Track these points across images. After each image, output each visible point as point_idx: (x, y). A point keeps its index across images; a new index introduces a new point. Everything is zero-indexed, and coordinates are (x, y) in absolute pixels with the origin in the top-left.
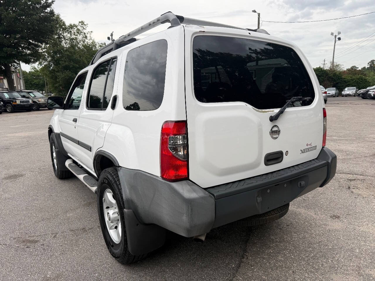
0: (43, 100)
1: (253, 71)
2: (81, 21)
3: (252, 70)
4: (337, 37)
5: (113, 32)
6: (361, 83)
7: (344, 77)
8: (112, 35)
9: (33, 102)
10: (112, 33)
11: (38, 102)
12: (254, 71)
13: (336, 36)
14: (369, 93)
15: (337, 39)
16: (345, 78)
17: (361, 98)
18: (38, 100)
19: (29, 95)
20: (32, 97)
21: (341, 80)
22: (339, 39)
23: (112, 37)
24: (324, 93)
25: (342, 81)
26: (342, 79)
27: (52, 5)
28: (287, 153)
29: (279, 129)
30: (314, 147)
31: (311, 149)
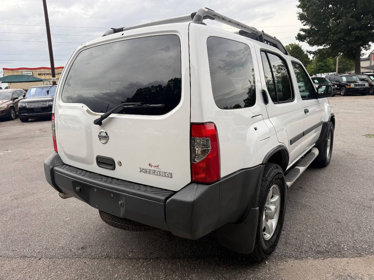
9: (369, 86)
19: (369, 78)
28: (120, 164)
29: (107, 134)
30: (166, 174)
31: (160, 174)
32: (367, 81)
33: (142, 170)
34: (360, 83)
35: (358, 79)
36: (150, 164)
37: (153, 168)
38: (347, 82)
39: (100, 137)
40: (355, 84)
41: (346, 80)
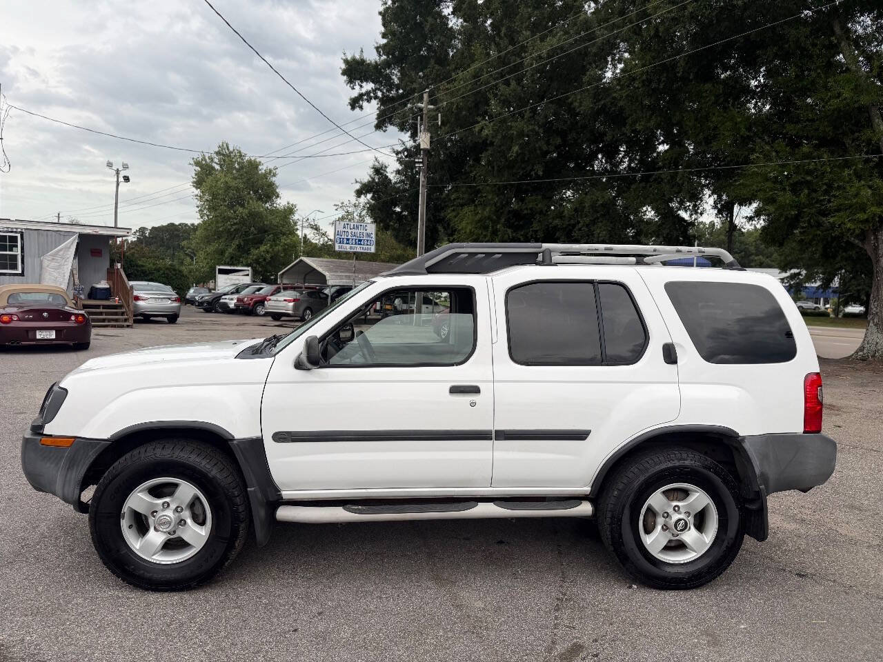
1: (16, 235)
3: (16, 232)
4: (122, 174)
6: (174, 277)
7: (142, 264)
12: (19, 235)
13: (118, 172)
14: (222, 301)
15: (121, 179)
16: (143, 266)
17: (202, 310)
21: (135, 268)
22: (127, 179)
24: (175, 300)
25: (138, 271)
26: (137, 266)
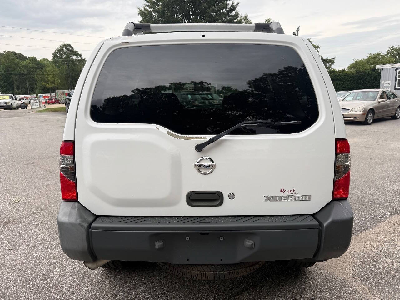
0: (217, 101)
2: (267, 19)
5: (300, 26)
8: (298, 30)
9: (209, 103)
10: (299, 28)
11: (213, 103)
18: (213, 101)
19: (208, 97)
20: (209, 98)
23: (298, 32)
27: (237, 7)
28: (232, 196)
29: (213, 162)
30: (304, 197)
31: (295, 199)
32: (207, 99)
33: (268, 199)
34: (202, 101)
35: (200, 97)
36: (282, 190)
37: (286, 194)
38: (192, 99)
39: (199, 166)
40: (199, 102)
41: (191, 98)
